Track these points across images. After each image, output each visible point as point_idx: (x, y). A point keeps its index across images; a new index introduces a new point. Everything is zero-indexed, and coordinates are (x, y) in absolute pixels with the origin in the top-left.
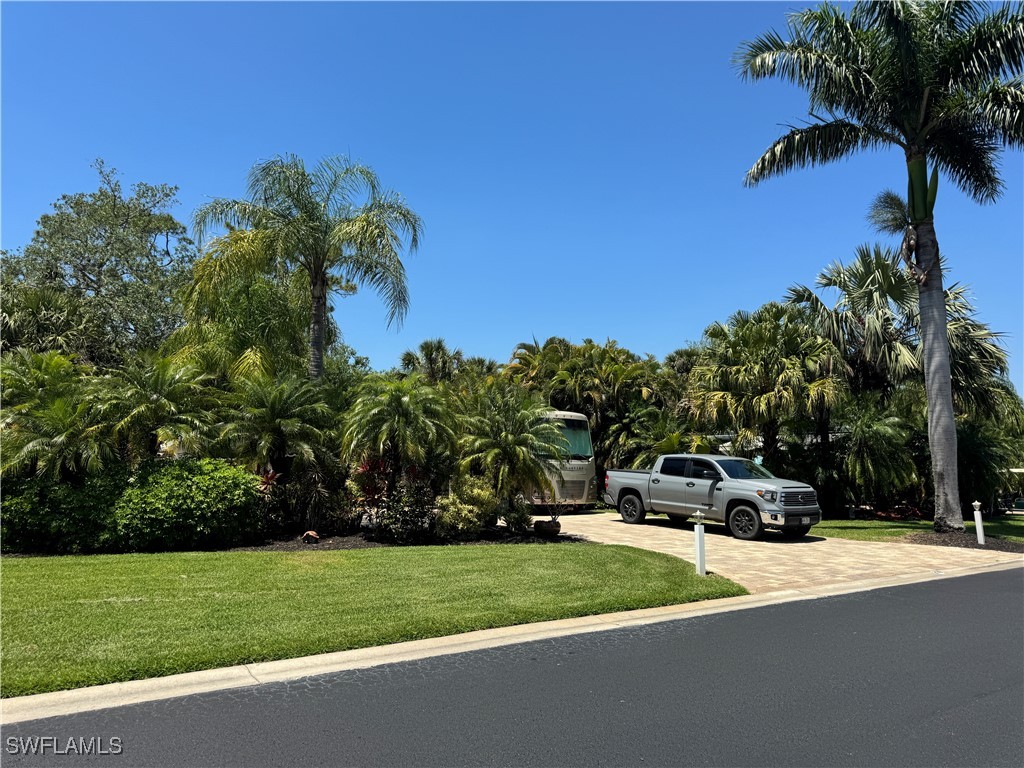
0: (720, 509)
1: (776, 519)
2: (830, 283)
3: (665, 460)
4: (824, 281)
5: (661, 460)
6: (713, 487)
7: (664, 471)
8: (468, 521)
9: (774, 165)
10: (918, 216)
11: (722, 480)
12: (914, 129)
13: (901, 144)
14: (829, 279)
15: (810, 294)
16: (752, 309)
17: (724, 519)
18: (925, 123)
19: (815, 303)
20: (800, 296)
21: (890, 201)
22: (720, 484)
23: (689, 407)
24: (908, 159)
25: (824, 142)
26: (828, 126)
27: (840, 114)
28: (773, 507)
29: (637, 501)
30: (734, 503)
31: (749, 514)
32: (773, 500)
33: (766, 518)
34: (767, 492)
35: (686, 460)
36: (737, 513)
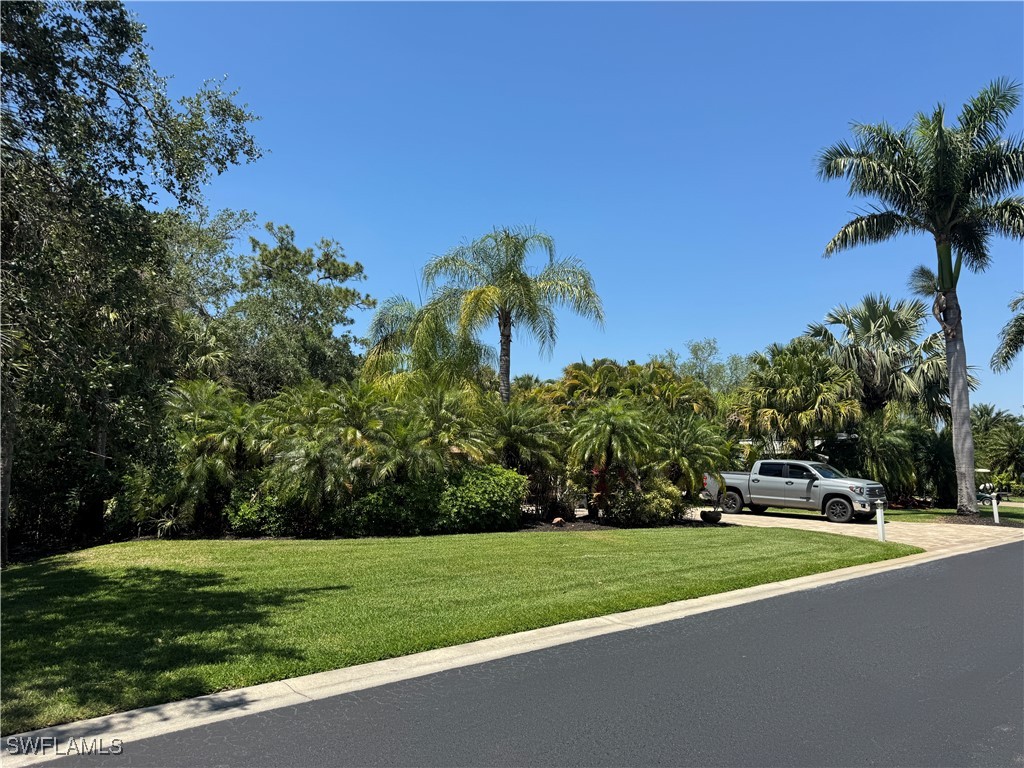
0: (817, 501)
1: (864, 506)
2: (837, 321)
3: (762, 464)
4: (831, 320)
5: (758, 464)
6: (810, 485)
7: (762, 472)
8: (667, 511)
9: (844, 240)
10: (946, 286)
11: (817, 479)
12: (943, 222)
13: (932, 232)
14: (836, 318)
15: (826, 331)
16: (785, 343)
17: (820, 508)
18: (952, 219)
19: (829, 339)
20: (818, 332)
21: (924, 273)
22: (816, 483)
23: (739, 421)
24: (938, 244)
25: (879, 227)
26: (882, 215)
27: (891, 208)
28: (862, 498)
29: (737, 496)
30: (829, 496)
31: (842, 504)
32: (861, 493)
33: (857, 507)
34: (857, 488)
35: (783, 464)
36: (833, 504)
